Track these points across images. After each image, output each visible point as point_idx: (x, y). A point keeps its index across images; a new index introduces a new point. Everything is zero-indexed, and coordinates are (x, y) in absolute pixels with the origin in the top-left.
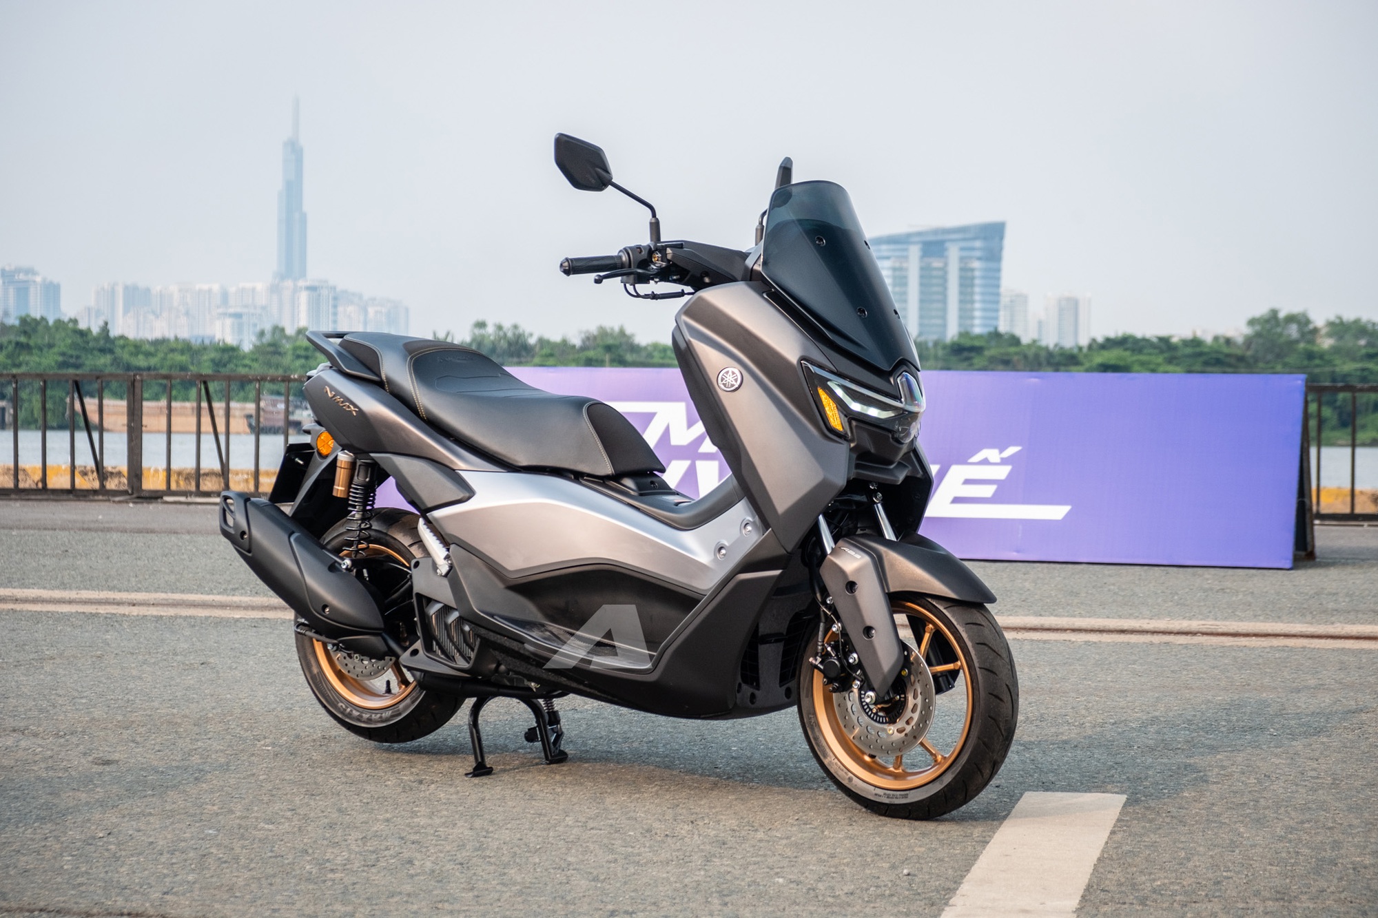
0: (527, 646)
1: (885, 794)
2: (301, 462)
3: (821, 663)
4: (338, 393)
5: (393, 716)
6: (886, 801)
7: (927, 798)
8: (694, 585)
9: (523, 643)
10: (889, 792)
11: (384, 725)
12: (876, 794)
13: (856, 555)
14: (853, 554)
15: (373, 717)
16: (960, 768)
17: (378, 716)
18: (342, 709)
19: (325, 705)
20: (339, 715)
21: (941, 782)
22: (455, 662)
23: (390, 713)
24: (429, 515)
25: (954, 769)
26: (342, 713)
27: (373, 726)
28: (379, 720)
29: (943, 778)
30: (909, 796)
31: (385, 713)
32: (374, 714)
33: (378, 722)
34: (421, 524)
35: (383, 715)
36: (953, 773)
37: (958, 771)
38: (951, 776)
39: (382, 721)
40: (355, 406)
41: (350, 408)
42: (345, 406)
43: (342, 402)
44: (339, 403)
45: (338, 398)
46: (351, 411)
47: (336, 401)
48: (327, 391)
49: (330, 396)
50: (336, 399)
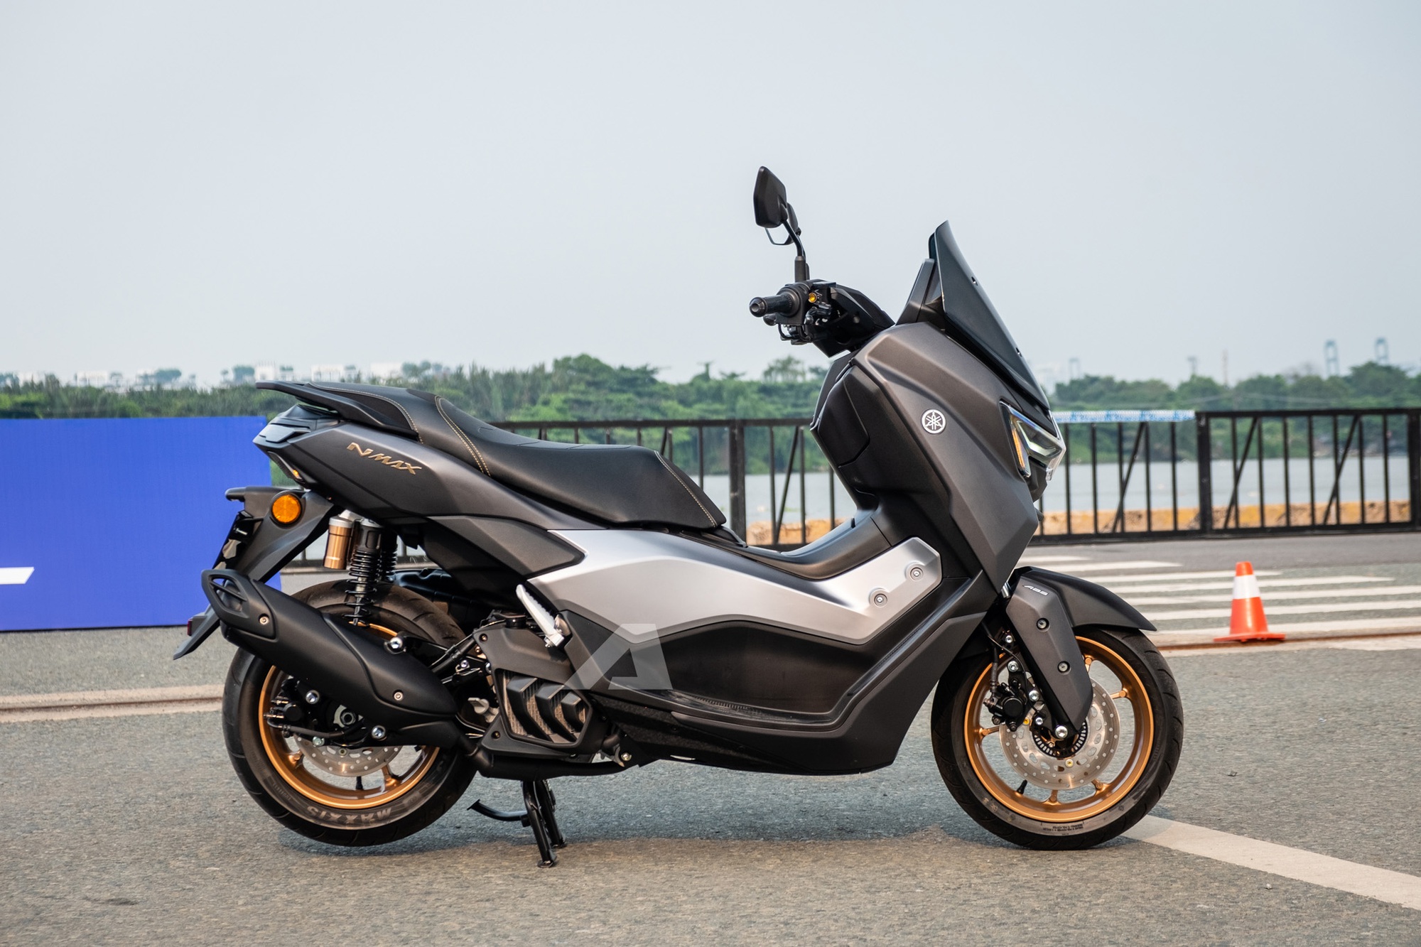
0: (675, 714)
1: (1054, 827)
2: (245, 533)
3: (998, 703)
4: (377, 450)
5: (392, 815)
6: (1059, 834)
7: (1107, 826)
8: (846, 635)
9: (669, 711)
10: (1058, 825)
11: (382, 824)
12: (1045, 829)
13: (1043, 593)
14: (1039, 591)
15: (363, 817)
16: (1144, 792)
17: (371, 815)
18: (314, 814)
19: (287, 811)
20: (312, 821)
21: (1121, 808)
22: (551, 740)
23: (389, 810)
24: (531, 581)
25: (1136, 793)
26: (315, 818)
27: (364, 828)
28: (373, 820)
29: (1123, 804)
30: (1084, 826)
31: (382, 812)
32: (363, 813)
33: (372, 822)
34: (521, 591)
35: (379, 814)
36: (1134, 798)
37: (1142, 795)
38: (1134, 801)
39: (378, 820)
40: (414, 463)
41: (406, 466)
42: (395, 464)
43: (390, 461)
44: (383, 462)
45: (380, 456)
46: (407, 470)
47: (376, 459)
48: (355, 448)
49: (362, 454)
50: (376, 457)
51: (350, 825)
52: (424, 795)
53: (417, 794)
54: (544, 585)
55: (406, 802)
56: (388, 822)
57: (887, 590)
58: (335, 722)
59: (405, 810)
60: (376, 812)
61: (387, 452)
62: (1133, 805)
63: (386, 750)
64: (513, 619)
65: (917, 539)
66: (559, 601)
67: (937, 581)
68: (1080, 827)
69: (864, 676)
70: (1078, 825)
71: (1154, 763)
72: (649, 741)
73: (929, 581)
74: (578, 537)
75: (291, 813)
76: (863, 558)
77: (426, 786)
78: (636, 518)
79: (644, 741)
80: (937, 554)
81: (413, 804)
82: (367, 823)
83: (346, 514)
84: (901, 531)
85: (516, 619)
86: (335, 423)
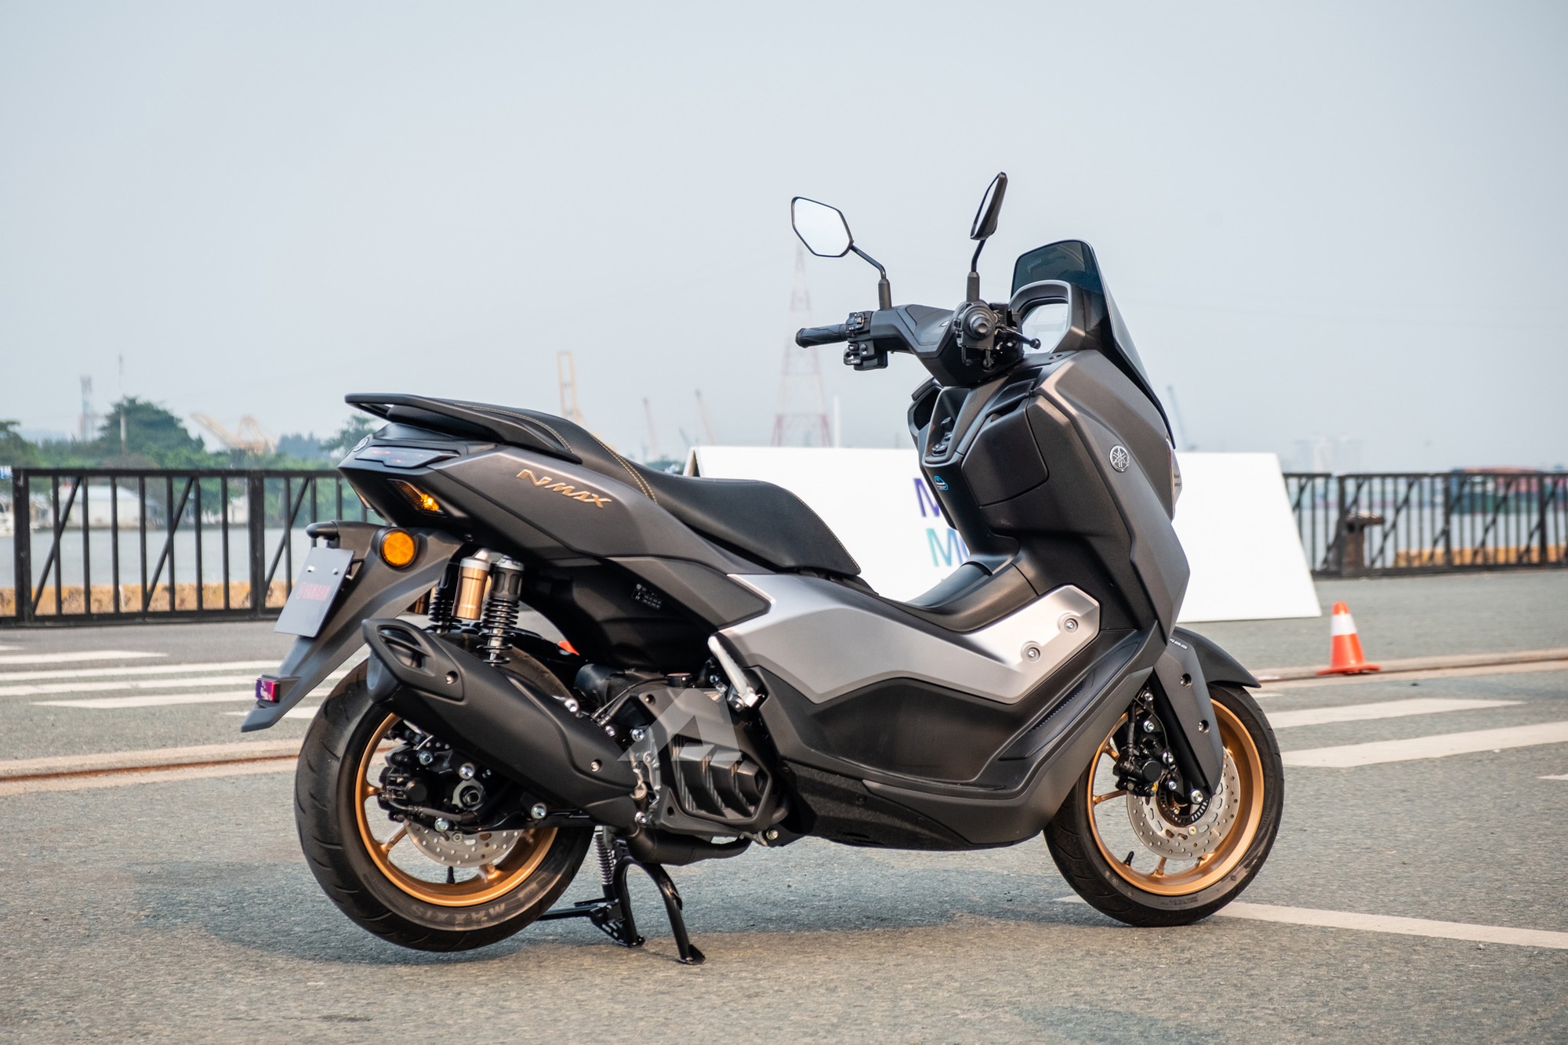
4: (556, 479)
7: (1221, 897)
8: (999, 694)
11: (496, 923)
13: (1183, 646)
14: (1180, 644)
15: (474, 916)
16: (1255, 860)
17: (482, 913)
18: (419, 914)
19: (389, 911)
20: (417, 922)
21: (1233, 878)
22: (722, 815)
23: (503, 906)
24: (724, 631)
25: (1248, 861)
26: (421, 918)
27: (475, 928)
28: (486, 918)
29: (1234, 874)
30: (1198, 898)
31: (494, 908)
32: (473, 911)
33: (484, 922)
34: (714, 644)
35: (491, 911)
36: (1246, 867)
37: (1253, 863)
38: (1245, 870)
39: (491, 918)
40: (602, 494)
41: (593, 498)
42: (580, 495)
43: (573, 491)
44: (563, 493)
45: (557, 487)
46: (595, 503)
47: (554, 490)
48: (529, 476)
49: (538, 483)
50: (554, 487)
51: (460, 925)
52: (542, 887)
53: (533, 886)
54: (738, 638)
55: (521, 895)
56: (502, 921)
57: (1042, 643)
58: (454, 802)
59: (522, 905)
60: (488, 909)
61: (569, 482)
62: (1246, 874)
63: (505, 834)
64: (683, 677)
65: (1072, 587)
66: (752, 656)
67: (1094, 633)
68: (1195, 900)
69: (1011, 738)
70: (1193, 898)
71: (1264, 829)
72: (831, 814)
73: (1086, 633)
74: (758, 582)
75: (394, 914)
76: (1008, 608)
77: (543, 876)
78: (802, 563)
79: (826, 814)
80: (1096, 603)
81: (529, 898)
82: (479, 922)
83: (482, 554)
84: (1051, 579)
85: (685, 676)
86: (492, 446)
